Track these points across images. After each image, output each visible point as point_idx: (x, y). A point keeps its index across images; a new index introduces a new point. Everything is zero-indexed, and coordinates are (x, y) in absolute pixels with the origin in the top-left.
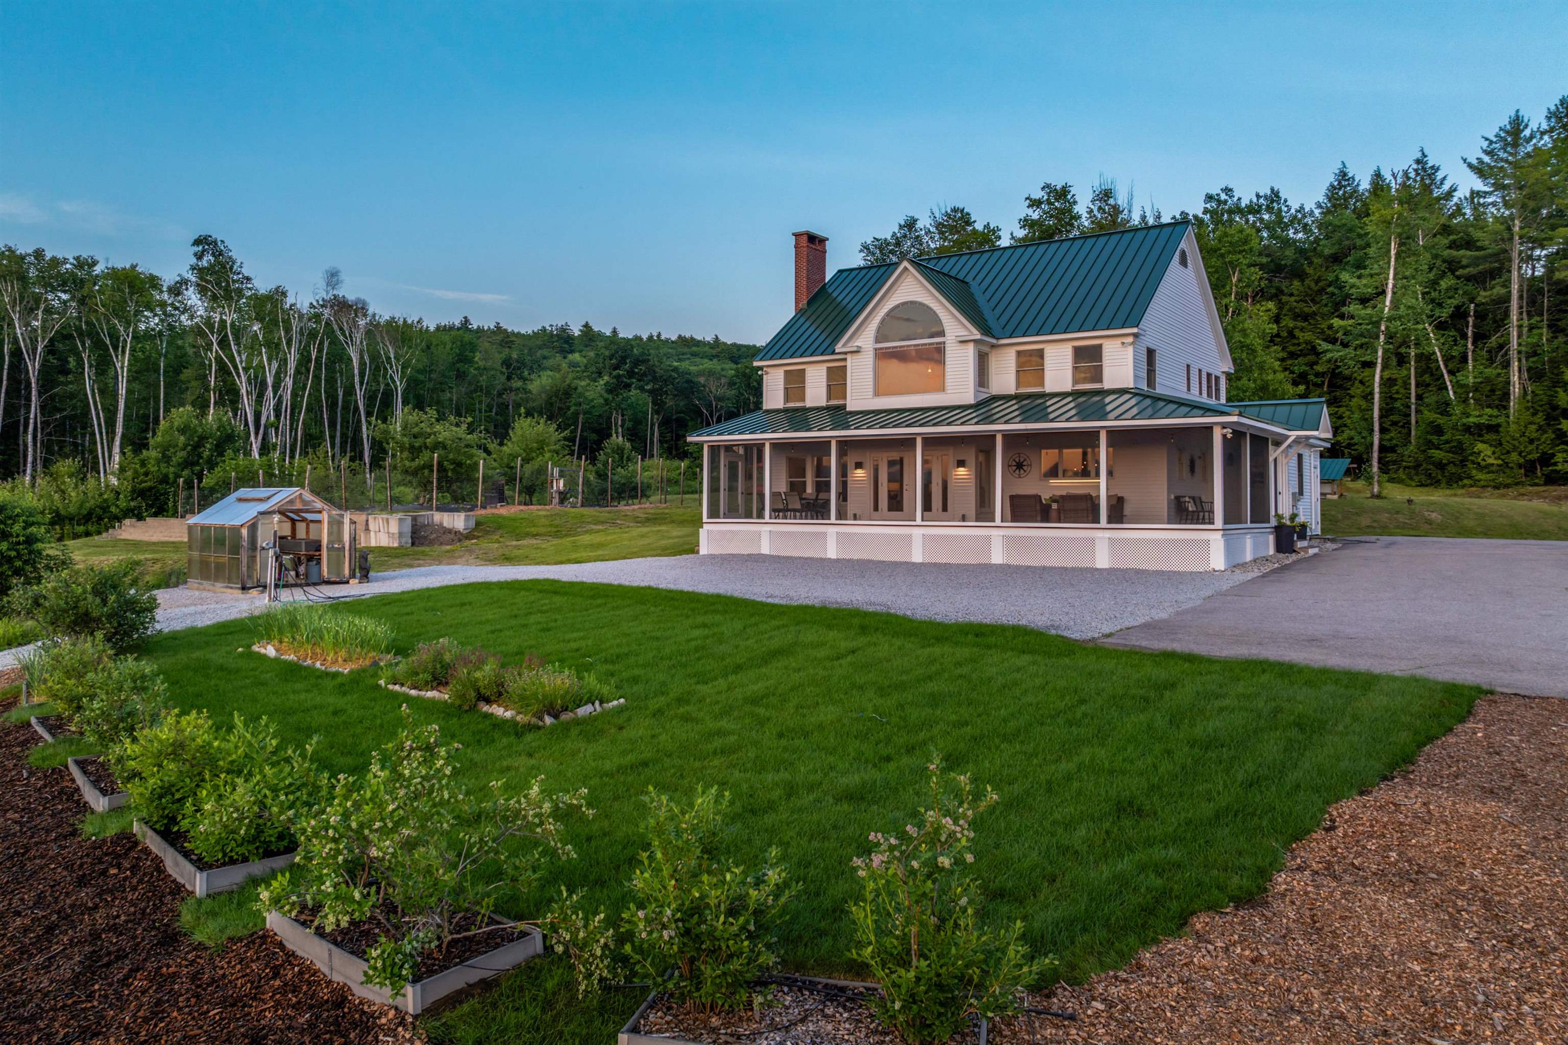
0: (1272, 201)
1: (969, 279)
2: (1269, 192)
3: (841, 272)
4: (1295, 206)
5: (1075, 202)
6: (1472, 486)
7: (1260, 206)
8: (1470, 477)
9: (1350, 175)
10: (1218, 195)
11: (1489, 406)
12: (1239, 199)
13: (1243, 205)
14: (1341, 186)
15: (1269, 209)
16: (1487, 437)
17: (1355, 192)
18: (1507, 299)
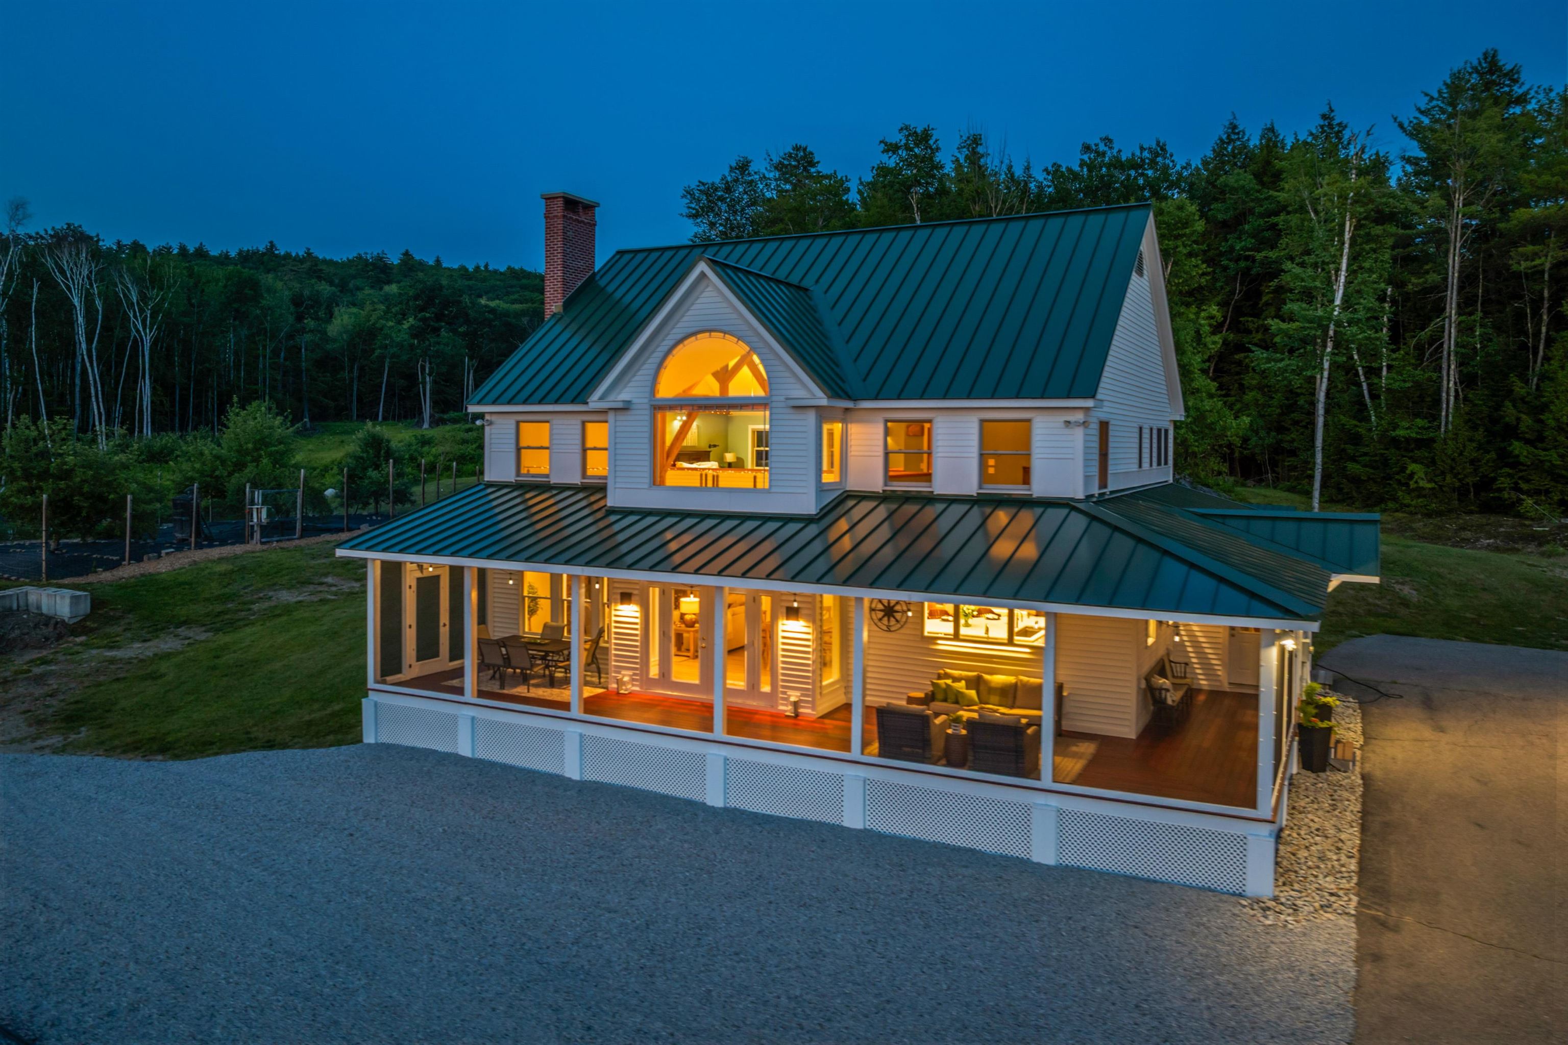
0: (1157, 155)
1: (808, 283)
2: (1154, 146)
3: (621, 253)
4: (1180, 162)
5: (938, 149)
6: (1397, 511)
7: (1143, 160)
8: (1395, 499)
9: (1241, 128)
10: (1096, 145)
11: (1417, 415)
12: (1120, 151)
13: (1124, 159)
14: (1230, 141)
15: (1153, 163)
16: (1417, 453)
17: (1245, 147)
18: (1443, 286)
